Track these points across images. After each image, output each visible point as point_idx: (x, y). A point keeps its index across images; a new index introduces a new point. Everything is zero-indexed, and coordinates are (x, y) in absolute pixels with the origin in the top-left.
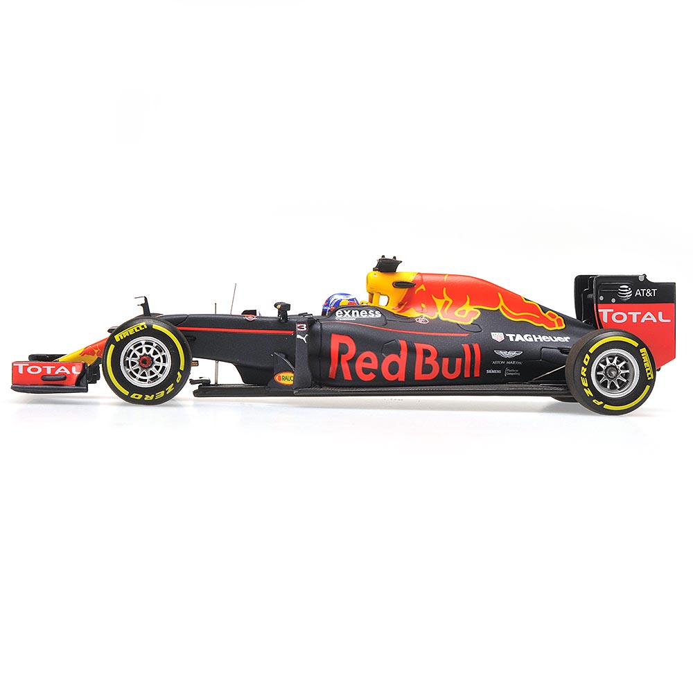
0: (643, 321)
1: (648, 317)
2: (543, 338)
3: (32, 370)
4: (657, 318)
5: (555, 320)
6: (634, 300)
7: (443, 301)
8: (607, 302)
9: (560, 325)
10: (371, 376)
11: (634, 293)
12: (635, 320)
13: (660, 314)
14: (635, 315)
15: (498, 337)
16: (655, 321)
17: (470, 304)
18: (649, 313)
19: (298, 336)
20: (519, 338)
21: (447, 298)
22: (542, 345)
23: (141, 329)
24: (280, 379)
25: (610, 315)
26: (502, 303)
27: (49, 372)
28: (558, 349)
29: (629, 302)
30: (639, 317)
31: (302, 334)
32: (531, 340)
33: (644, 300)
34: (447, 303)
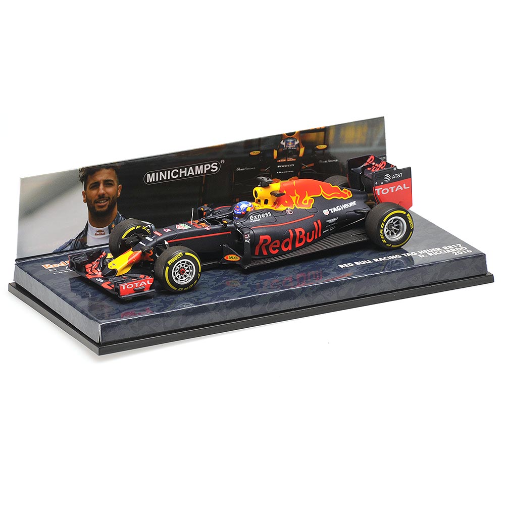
0: (396, 190)
1: (399, 188)
2: (345, 206)
3: (129, 287)
4: (403, 188)
5: (347, 193)
6: (392, 181)
7: (295, 197)
8: (379, 184)
9: (350, 195)
10: (277, 251)
11: (391, 177)
12: (392, 191)
13: (404, 185)
14: (392, 188)
15: (326, 212)
16: (402, 189)
17: (308, 196)
18: (399, 186)
19: (246, 241)
20: (335, 210)
21: (297, 195)
22: (346, 211)
23: (181, 256)
24: (227, 258)
25: (381, 191)
26: (322, 191)
27: (137, 286)
28: (354, 211)
29: (389, 182)
30: (395, 189)
31: (248, 239)
32: (340, 209)
33: (397, 180)
34: (297, 197)
